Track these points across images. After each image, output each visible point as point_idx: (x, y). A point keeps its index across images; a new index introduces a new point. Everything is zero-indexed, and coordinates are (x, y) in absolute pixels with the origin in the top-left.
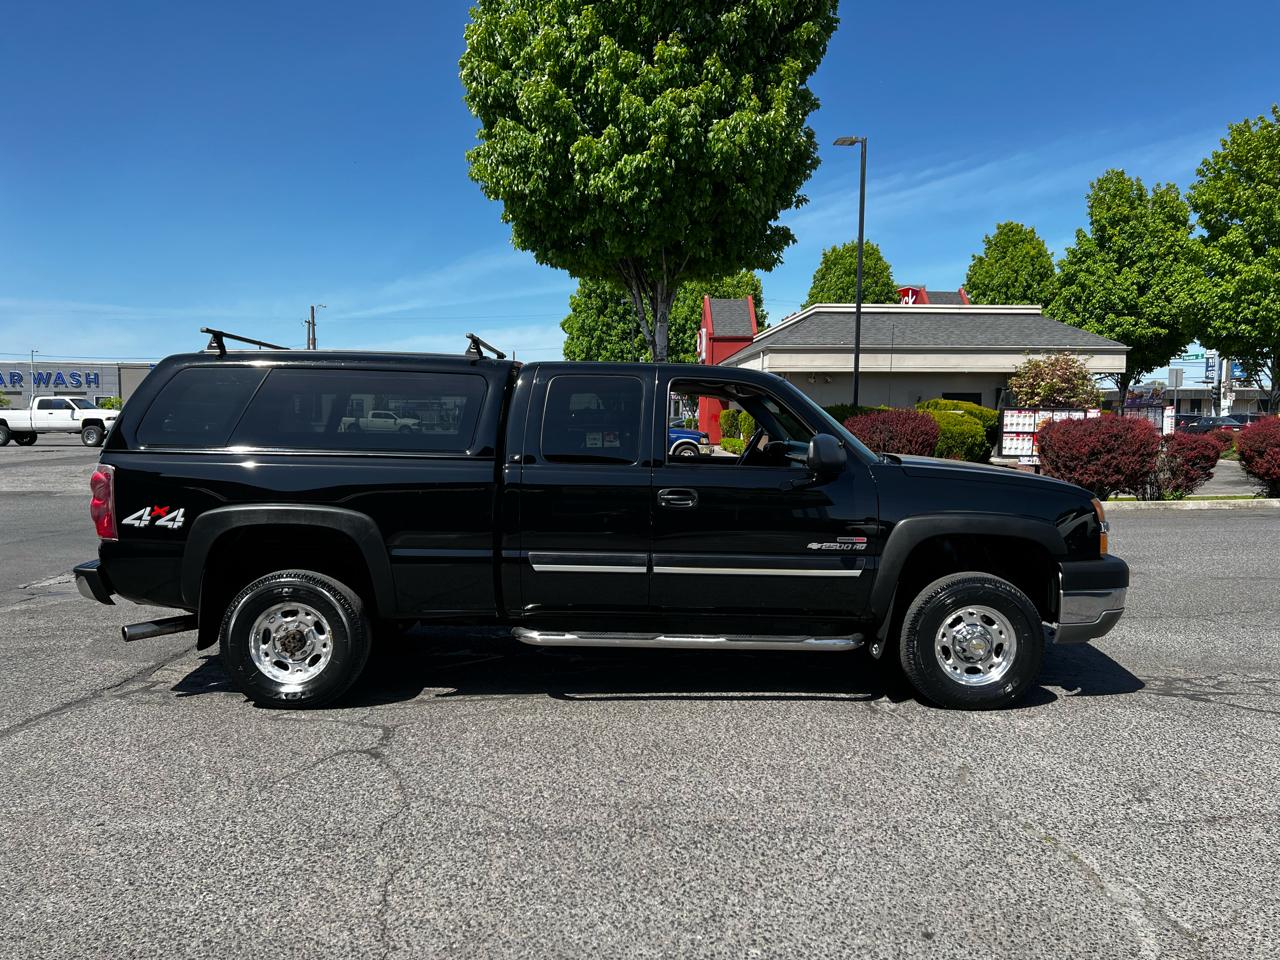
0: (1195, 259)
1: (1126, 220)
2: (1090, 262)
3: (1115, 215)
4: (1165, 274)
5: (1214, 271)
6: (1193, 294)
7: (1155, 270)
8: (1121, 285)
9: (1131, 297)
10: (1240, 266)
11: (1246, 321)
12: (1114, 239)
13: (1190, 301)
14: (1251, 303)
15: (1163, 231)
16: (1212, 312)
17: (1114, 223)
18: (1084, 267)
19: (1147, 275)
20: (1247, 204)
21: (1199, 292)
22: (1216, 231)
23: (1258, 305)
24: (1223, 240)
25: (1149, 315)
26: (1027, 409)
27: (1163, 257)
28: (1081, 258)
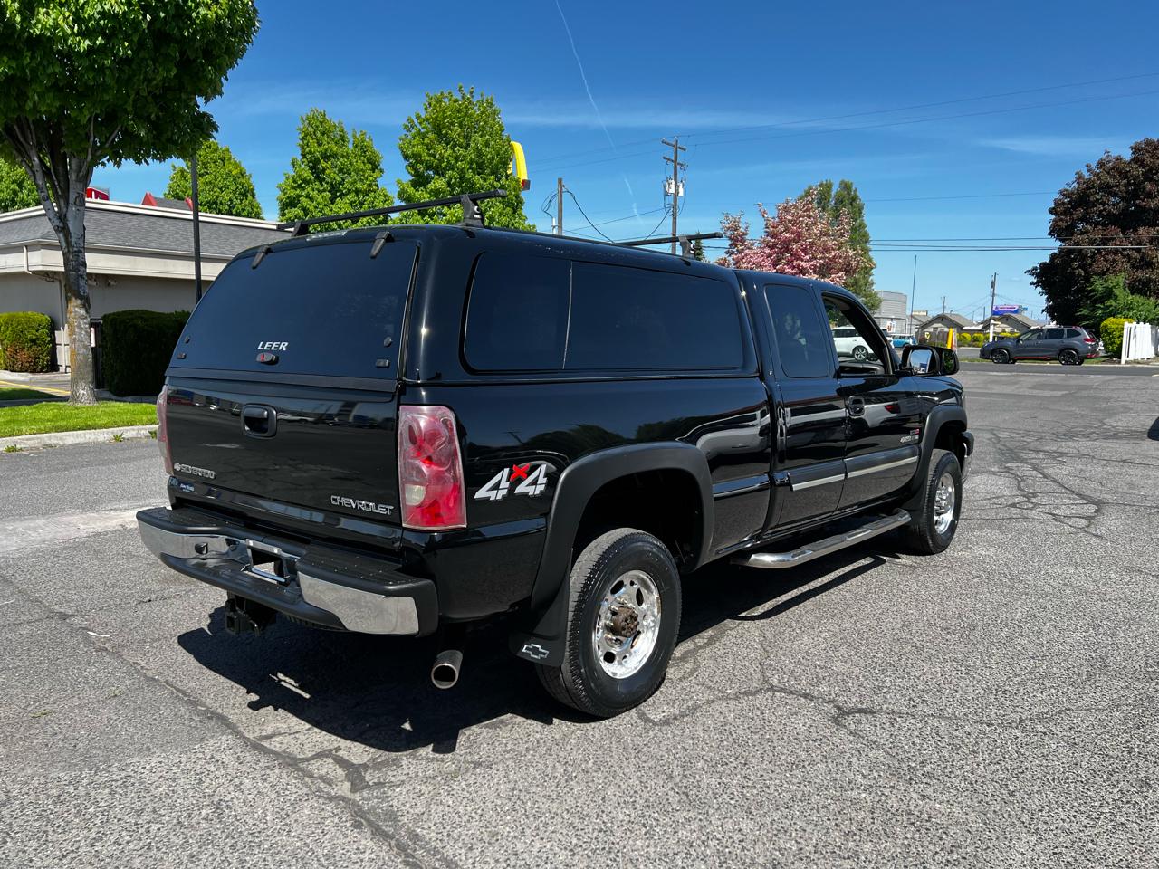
1: (335, 157)
2: (308, 189)
3: (326, 150)
12: (327, 172)
15: (363, 171)
17: (326, 157)
18: (304, 193)
22: (421, 179)
24: (429, 186)
28: (301, 184)
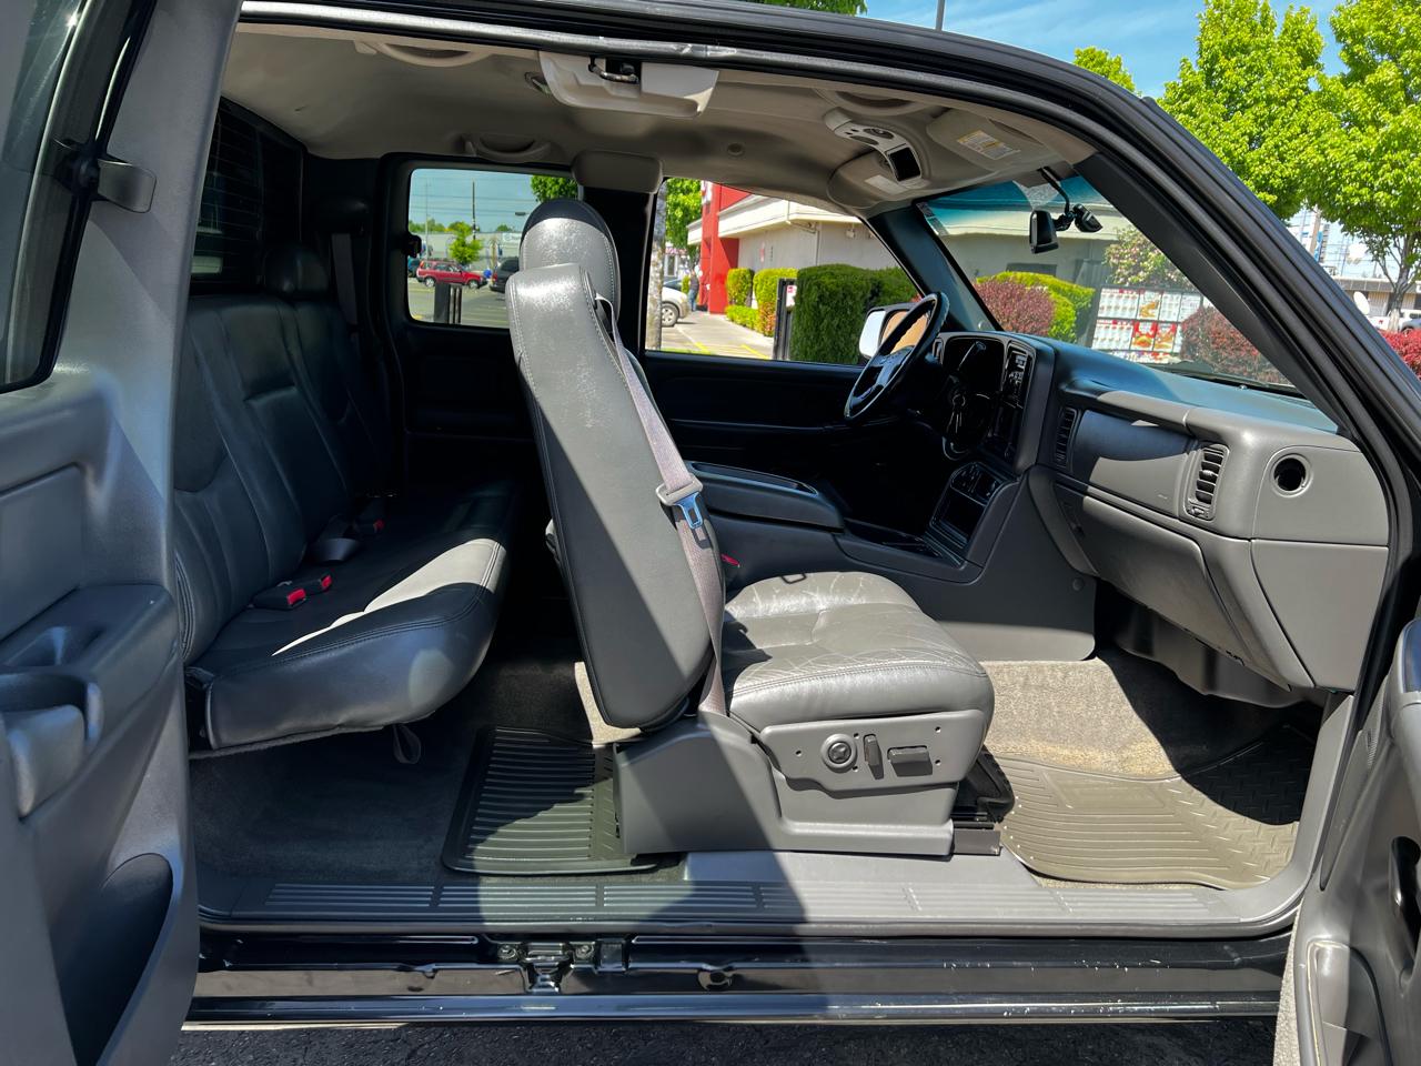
0: (1330, 104)
1: (1245, 50)
2: (1193, 100)
3: (1231, 42)
4: (1283, 124)
5: (1354, 121)
6: (1325, 149)
7: (1272, 119)
8: (1229, 133)
9: (1240, 150)
10: (1386, 116)
11: (1386, 188)
12: (1226, 74)
13: (1321, 159)
14: (1394, 165)
15: (1287, 68)
16: (1346, 173)
17: (1229, 51)
18: (1184, 106)
19: (1262, 124)
20: (1408, 34)
21: (1332, 147)
22: (1359, 69)
23: (1402, 167)
24: (1369, 79)
25: (1257, 175)
26: (1128, 289)
27: (1283, 102)
28: (1182, 94)
